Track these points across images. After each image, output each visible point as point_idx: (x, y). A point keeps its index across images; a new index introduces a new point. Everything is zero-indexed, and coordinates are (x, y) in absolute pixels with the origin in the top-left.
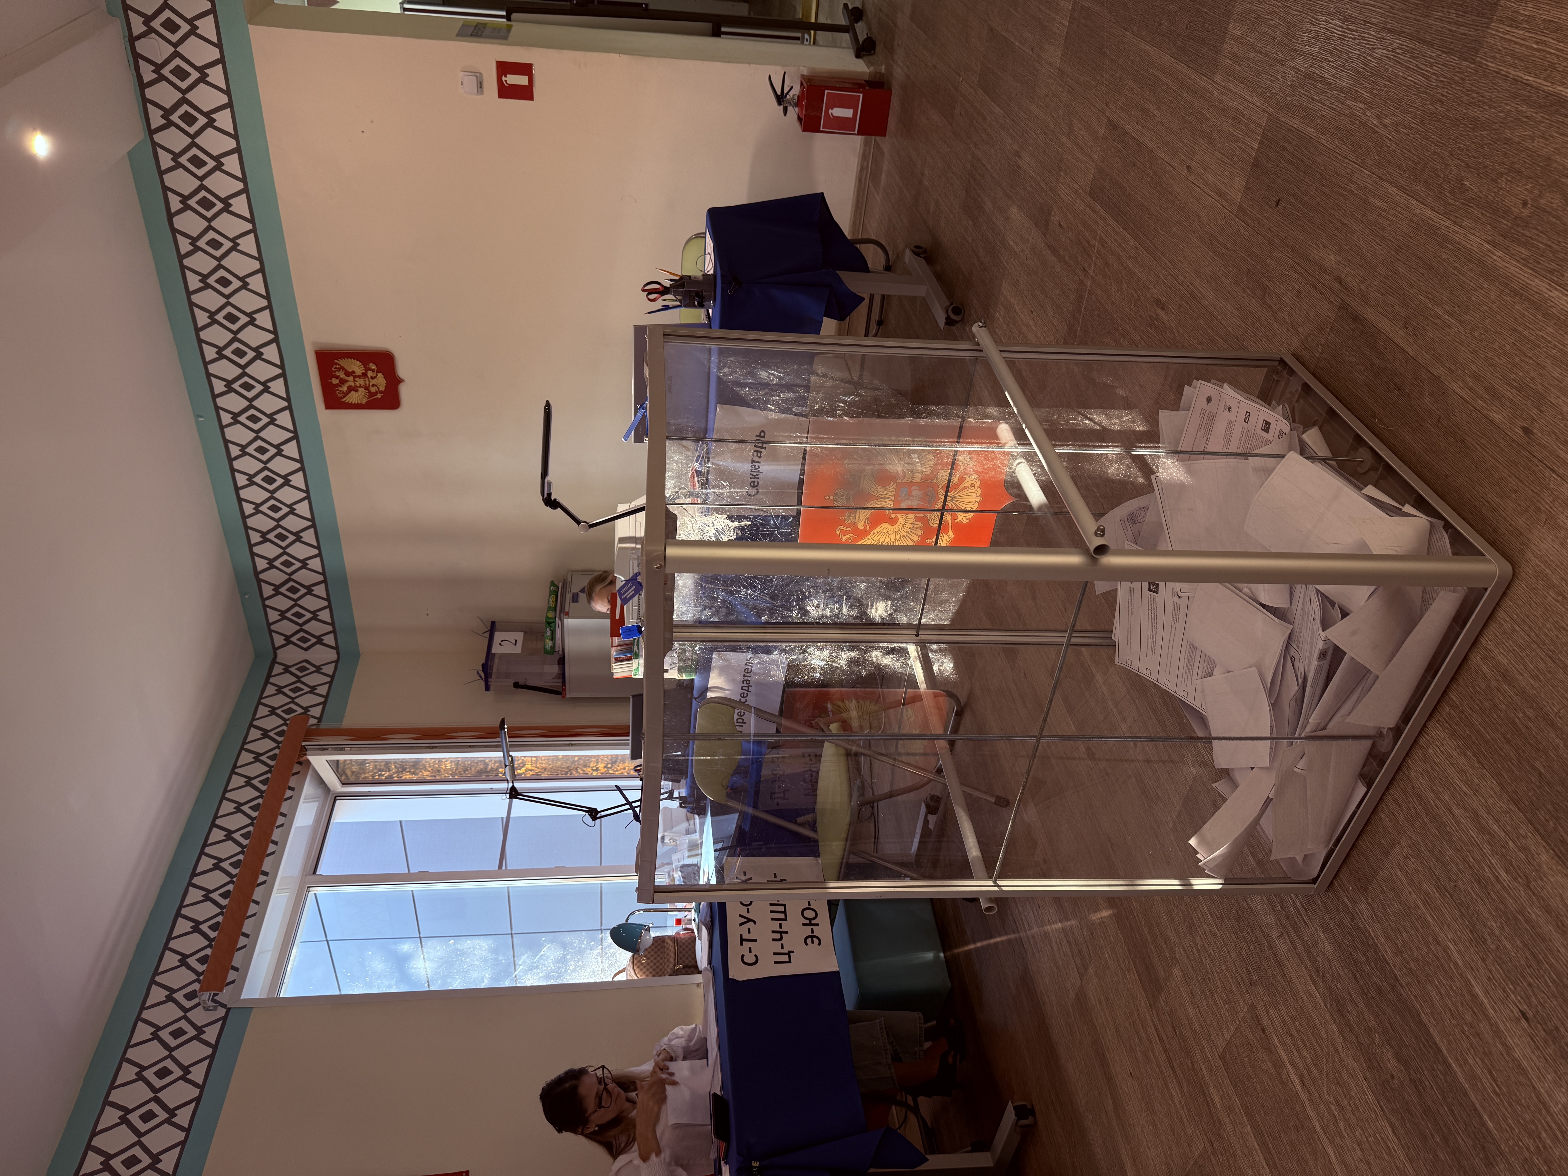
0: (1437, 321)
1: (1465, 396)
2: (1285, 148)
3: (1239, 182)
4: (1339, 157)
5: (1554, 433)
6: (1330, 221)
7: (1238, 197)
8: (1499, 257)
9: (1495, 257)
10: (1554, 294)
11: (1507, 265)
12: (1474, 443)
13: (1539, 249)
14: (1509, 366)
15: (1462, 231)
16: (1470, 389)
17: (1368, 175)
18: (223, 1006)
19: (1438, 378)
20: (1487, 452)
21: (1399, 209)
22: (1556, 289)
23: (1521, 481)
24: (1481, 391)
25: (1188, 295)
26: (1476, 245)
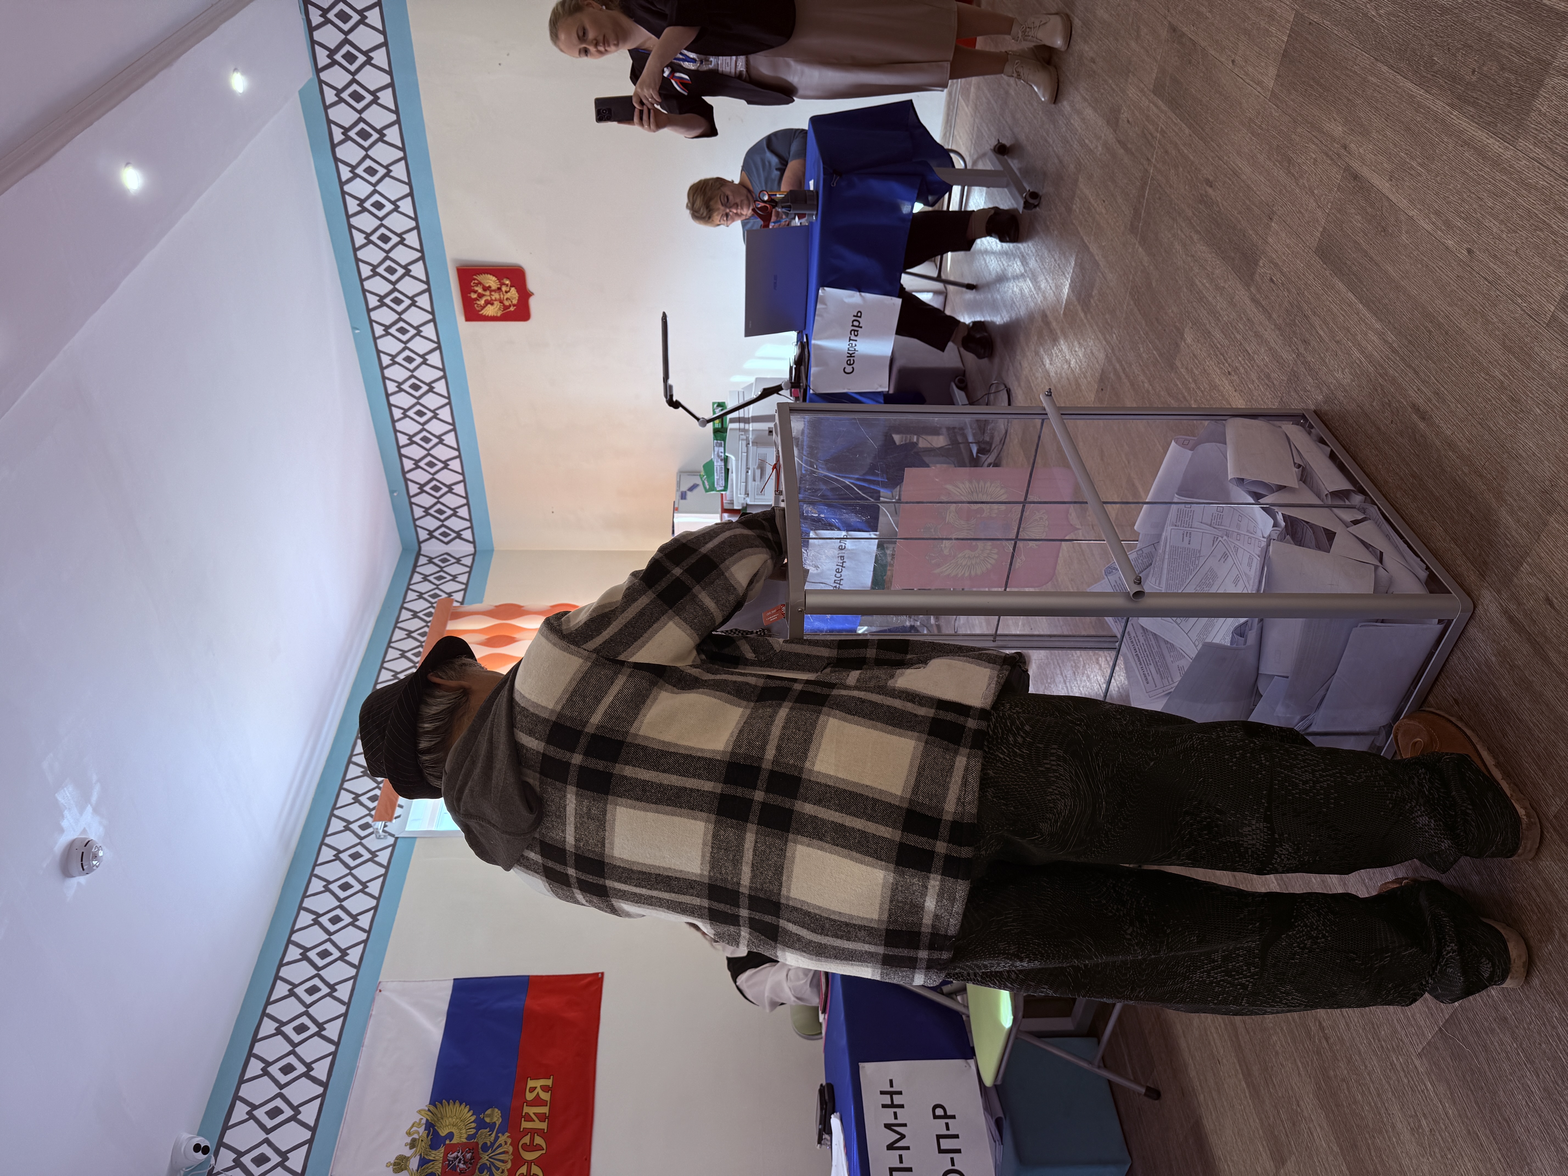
0: (1413, 172)
1: (1429, 229)
2: (1307, 39)
3: (1272, 71)
4: (1347, 44)
5: (1487, 249)
6: (1340, 98)
7: (1271, 84)
8: (1455, 116)
9: (1452, 116)
10: (1491, 141)
11: (1461, 122)
12: (1435, 266)
13: (1481, 107)
14: (1460, 202)
15: (1431, 97)
16: (1433, 223)
17: (1367, 58)
18: (392, 835)
19: (1412, 218)
20: (1443, 272)
21: (1389, 84)
22: (1492, 137)
23: (1465, 291)
24: (1440, 223)
25: (1231, 173)
26: (1440, 108)
